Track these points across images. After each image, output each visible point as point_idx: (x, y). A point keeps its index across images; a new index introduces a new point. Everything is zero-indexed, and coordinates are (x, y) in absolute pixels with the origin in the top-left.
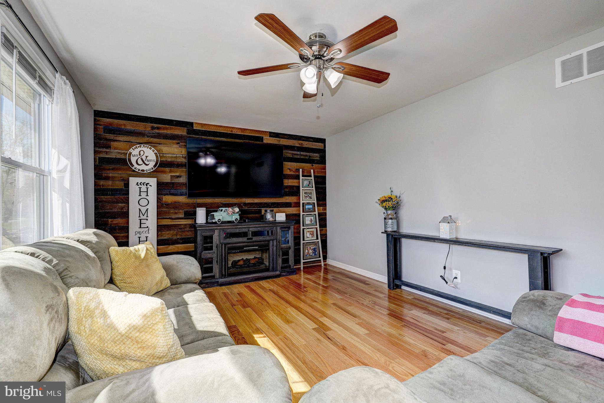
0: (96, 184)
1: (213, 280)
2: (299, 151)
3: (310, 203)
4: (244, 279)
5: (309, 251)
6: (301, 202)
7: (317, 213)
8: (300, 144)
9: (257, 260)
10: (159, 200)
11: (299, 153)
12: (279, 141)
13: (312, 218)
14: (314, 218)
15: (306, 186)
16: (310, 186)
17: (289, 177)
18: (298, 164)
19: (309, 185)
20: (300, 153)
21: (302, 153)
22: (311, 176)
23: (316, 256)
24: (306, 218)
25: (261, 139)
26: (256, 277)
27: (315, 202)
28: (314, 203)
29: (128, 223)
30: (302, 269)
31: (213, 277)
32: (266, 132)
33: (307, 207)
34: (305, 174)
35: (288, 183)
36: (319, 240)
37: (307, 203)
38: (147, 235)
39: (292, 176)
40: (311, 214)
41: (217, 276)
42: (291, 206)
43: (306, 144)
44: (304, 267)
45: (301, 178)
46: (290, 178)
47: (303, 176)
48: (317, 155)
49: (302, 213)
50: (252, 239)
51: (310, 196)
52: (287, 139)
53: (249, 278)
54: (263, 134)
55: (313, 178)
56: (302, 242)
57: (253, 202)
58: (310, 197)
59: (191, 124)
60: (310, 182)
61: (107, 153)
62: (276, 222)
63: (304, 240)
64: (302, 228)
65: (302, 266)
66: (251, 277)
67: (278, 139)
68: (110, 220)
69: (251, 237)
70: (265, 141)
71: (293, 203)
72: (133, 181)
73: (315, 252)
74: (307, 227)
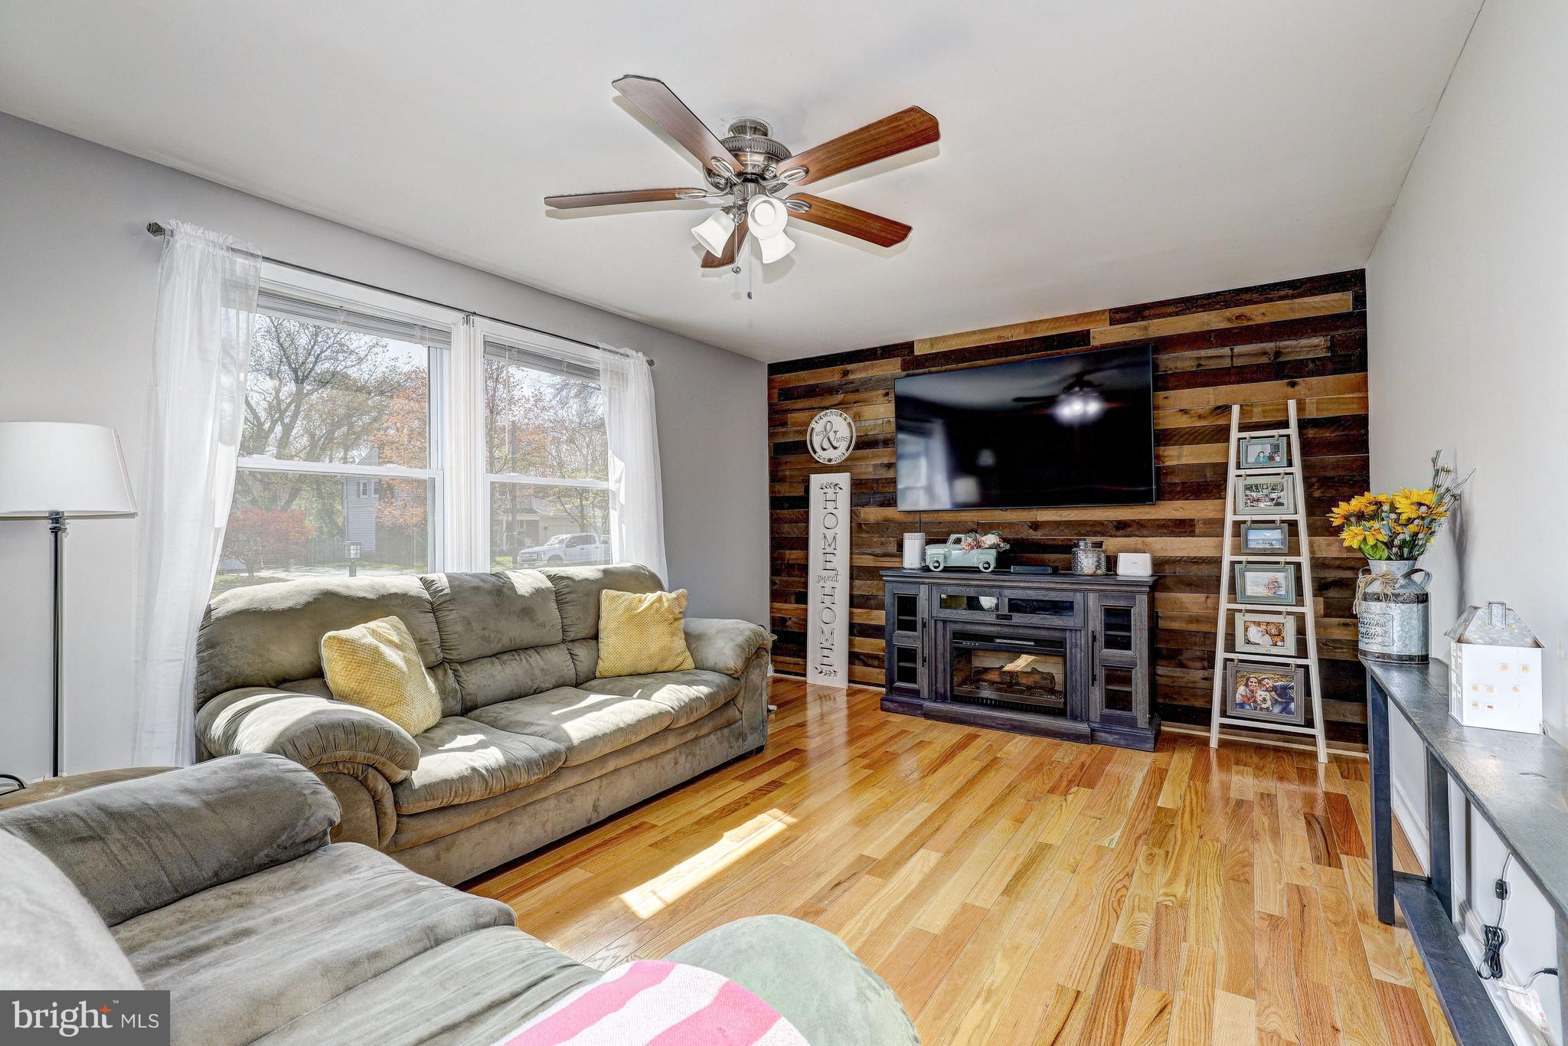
0: (772, 491)
1: (916, 701)
2: (1228, 346)
3: (1273, 522)
4: (982, 717)
5: (1252, 692)
6: (1230, 518)
7: (1304, 559)
8: (1229, 320)
9: (1037, 677)
10: (853, 514)
11: (1226, 351)
12: (1146, 328)
13: (1280, 576)
14: (1286, 578)
15: (1257, 461)
16: (1278, 459)
17: (1186, 436)
18: (1222, 389)
19: (1271, 458)
20: (1232, 349)
21: (1238, 349)
22: (1285, 424)
23: (1285, 717)
24: (1248, 574)
25: (1084, 337)
26: (1015, 720)
27: (1301, 518)
28: (1293, 525)
29: (807, 558)
30: (1214, 744)
31: (916, 693)
32: (1097, 313)
33: (1253, 535)
34: (1257, 419)
35: (1179, 457)
36: (1312, 661)
37: (1254, 522)
38: (834, 584)
39: (1197, 431)
40: (1278, 563)
41: (925, 693)
42: (1193, 531)
43: (1260, 314)
44: (1223, 744)
45: (1235, 434)
46: (1187, 439)
47: (1243, 428)
48: (1315, 341)
49: (1227, 558)
50: (1008, 617)
51: (1274, 496)
52: (1177, 314)
53: (996, 718)
54: (1088, 323)
55: (1293, 431)
56: (1220, 655)
57: (1058, 519)
58: (1273, 500)
59: (909, 346)
60: (1276, 448)
61: (784, 433)
62: (1119, 578)
63: (1230, 646)
64: (1224, 605)
65: (1214, 736)
66: (1002, 719)
67: (1142, 323)
68: (787, 552)
69: (1006, 612)
70: (1095, 342)
71: (1198, 521)
72: (816, 480)
73: (1288, 704)
74: (1249, 607)
